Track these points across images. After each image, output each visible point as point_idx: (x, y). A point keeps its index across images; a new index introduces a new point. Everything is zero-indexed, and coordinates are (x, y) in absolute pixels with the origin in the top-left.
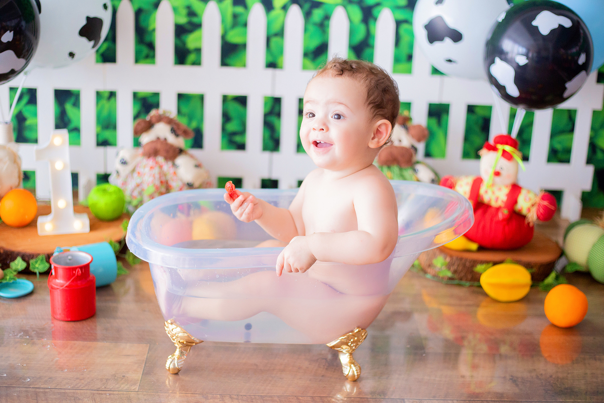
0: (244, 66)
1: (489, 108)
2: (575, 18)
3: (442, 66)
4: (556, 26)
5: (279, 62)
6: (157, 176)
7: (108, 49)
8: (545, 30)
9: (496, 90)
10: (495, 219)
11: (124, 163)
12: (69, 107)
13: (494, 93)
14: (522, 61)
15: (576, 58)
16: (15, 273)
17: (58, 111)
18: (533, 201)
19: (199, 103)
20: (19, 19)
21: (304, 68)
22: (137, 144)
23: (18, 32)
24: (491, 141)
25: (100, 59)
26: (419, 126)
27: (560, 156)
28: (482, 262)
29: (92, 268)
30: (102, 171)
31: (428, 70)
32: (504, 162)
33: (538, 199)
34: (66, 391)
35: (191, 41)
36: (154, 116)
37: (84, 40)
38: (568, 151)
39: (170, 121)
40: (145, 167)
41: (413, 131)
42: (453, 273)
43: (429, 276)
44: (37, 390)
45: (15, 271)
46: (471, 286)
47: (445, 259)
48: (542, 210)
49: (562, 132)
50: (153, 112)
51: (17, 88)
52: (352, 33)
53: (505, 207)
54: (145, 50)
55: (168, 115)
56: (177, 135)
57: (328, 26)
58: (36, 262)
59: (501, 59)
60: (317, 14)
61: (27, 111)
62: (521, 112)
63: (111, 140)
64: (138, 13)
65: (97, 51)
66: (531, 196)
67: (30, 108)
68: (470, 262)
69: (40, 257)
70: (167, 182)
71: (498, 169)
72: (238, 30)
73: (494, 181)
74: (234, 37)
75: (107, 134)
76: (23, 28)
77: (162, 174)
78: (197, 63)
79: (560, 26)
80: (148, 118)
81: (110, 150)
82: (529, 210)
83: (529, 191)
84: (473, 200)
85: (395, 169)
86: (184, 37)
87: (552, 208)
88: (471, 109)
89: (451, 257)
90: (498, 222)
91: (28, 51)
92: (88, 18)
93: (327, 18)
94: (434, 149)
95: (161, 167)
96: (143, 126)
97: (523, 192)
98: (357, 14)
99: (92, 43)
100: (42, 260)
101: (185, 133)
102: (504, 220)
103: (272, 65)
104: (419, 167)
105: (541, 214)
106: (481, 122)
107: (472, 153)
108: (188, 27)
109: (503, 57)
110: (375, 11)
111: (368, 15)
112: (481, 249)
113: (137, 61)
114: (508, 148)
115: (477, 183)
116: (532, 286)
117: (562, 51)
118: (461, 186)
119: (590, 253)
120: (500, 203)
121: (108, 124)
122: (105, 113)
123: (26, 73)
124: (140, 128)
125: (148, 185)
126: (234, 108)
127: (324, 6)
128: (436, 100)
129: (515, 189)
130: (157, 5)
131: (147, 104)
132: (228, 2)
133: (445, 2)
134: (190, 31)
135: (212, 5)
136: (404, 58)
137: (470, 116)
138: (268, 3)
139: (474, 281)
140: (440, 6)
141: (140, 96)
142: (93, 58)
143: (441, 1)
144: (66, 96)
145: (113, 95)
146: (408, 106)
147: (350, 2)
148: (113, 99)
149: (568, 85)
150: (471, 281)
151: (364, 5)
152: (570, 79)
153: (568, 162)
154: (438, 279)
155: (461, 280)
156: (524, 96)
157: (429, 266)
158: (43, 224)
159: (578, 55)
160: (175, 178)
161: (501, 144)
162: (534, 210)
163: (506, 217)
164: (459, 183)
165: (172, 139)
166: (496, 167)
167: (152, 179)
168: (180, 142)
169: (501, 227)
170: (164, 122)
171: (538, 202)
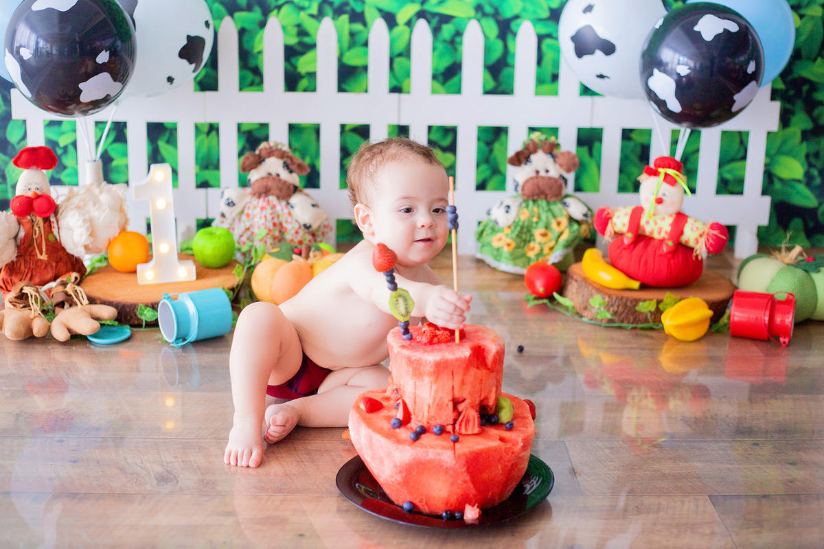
0: (366, 91)
1: (648, 133)
2: (743, 23)
3: (594, 84)
5: (405, 86)
6: (269, 217)
7: (206, 76)
10: (658, 253)
12: (161, 144)
13: (653, 109)
14: (684, 71)
15: (744, 66)
17: (151, 148)
18: (700, 231)
19: (313, 136)
20: (114, 38)
21: (434, 92)
22: (244, 184)
23: (114, 54)
24: (652, 165)
25: (198, 87)
26: (569, 153)
27: (731, 187)
28: (645, 300)
30: (203, 217)
31: (577, 89)
32: (667, 187)
33: (706, 229)
34: (189, 440)
35: (303, 64)
37: (185, 62)
38: (741, 182)
39: (282, 155)
40: (255, 208)
41: (561, 160)
42: (612, 315)
43: (585, 319)
44: (156, 440)
46: (633, 329)
47: (604, 298)
48: (711, 241)
49: (733, 160)
50: (263, 145)
51: (106, 122)
52: (487, 50)
53: (669, 239)
54: (250, 76)
55: (279, 147)
56: (291, 172)
57: (461, 43)
59: (661, 71)
60: (447, 30)
61: (115, 150)
62: (685, 131)
63: (211, 182)
64: (242, 32)
65: (195, 78)
66: (699, 225)
67: (118, 146)
68: (631, 302)
70: (281, 224)
71: (660, 196)
72: (358, 50)
73: (655, 208)
74: (352, 59)
75: (208, 175)
76: (119, 49)
77: (275, 215)
78: (311, 89)
80: (257, 152)
81: (212, 192)
82: (697, 241)
83: (696, 220)
84: (632, 233)
85: (543, 203)
86: (293, 60)
87: (725, 240)
88: (627, 134)
89: (610, 296)
90: (661, 255)
91: (123, 76)
92: (189, 37)
93: (459, 34)
94: (585, 182)
95: (274, 207)
96: (252, 162)
97: (690, 221)
98: (493, 29)
99: (193, 66)
101: (299, 169)
102: (668, 253)
103: (396, 89)
104: (569, 201)
105: (711, 245)
106: (638, 150)
107: (630, 186)
108: (299, 48)
109: (662, 68)
110: (513, 25)
111: (505, 28)
112: (644, 287)
113: (241, 88)
114: (671, 172)
115: (637, 213)
117: (729, 60)
118: (618, 217)
120: (663, 235)
121: (209, 163)
122: (204, 150)
123: (116, 104)
124: (248, 163)
125: (259, 227)
126: (353, 139)
127: (454, 21)
128: (586, 124)
129: (681, 218)
130: (262, 25)
131: (253, 138)
132: (345, 18)
133: (595, 10)
134: (302, 54)
135: (327, 21)
136: (549, 79)
137: (626, 143)
138: (390, 19)
139: (637, 323)
140: (588, 14)
141: (244, 128)
142: (191, 85)
143: (589, 9)
144: (158, 132)
145: (213, 129)
146: (555, 131)
147: (485, 15)
148: (214, 133)
149: (736, 97)
150: (632, 323)
151: (500, 18)
152: (738, 91)
153: (741, 193)
154: (595, 323)
155: (622, 322)
156: (686, 112)
157: (585, 308)
158: (144, 272)
159: (748, 62)
160: (289, 219)
161: (663, 168)
162: (702, 241)
163: (671, 249)
164: (617, 214)
165: (285, 175)
166: (657, 194)
167: (263, 220)
168: (294, 179)
169: (666, 261)
170: (276, 156)
171: (706, 231)
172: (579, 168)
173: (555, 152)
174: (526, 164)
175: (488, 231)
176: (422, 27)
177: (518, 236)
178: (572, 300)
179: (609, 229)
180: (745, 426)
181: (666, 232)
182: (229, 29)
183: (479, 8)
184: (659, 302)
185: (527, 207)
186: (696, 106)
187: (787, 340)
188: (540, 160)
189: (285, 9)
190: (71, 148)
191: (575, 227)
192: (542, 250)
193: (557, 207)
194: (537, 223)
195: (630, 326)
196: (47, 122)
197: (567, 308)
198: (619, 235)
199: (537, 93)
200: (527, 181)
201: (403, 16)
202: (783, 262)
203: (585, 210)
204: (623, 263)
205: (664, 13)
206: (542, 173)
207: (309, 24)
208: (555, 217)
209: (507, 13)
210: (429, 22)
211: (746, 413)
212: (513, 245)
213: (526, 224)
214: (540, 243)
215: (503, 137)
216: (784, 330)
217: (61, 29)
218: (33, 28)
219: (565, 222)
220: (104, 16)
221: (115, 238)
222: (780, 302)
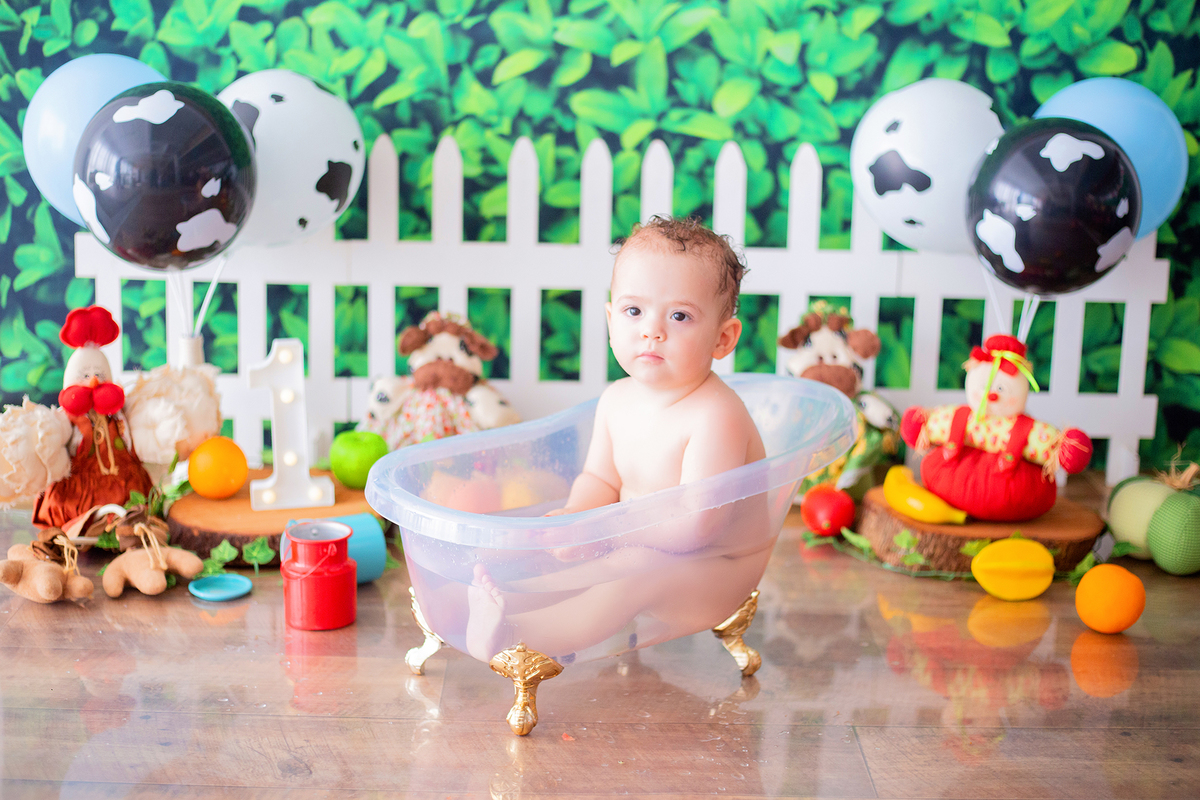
0: (577, 241)
1: (980, 304)
2: (1111, 146)
3: (901, 234)
4: (1079, 157)
6: (439, 419)
7: (352, 219)
8: (1061, 164)
9: (988, 264)
10: (992, 472)
11: (383, 399)
12: (286, 315)
13: (984, 268)
14: (1027, 212)
15: (1113, 207)
16: (221, 565)
17: (270, 322)
18: (1052, 441)
19: (501, 306)
20: (226, 163)
22: (402, 371)
23: (226, 183)
25: (340, 234)
26: (866, 332)
27: (1101, 383)
28: (973, 539)
29: (351, 545)
30: (343, 419)
31: (877, 241)
32: (1004, 378)
33: (1061, 438)
34: (326, 719)
35: (489, 204)
36: (434, 322)
37: (323, 198)
38: (1114, 376)
39: (458, 331)
40: (418, 405)
41: (855, 341)
42: (926, 559)
43: (887, 566)
44: (280, 718)
45: (220, 561)
46: (956, 579)
47: (914, 535)
48: (1067, 454)
49: (1103, 344)
50: (431, 317)
51: (210, 284)
52: (751, 186)
53: (1007, 451)
54: (413, 220)
55: (455, 320)
56: (470, 354)
57: (712, 176)
58: (253, 549)
59: (994, 213)
60: (694, 158)
61: (219, 324)
62: (1031, 300)
63: (355, 368)
64: (403, 158)
65: (337, 222)
66: (1050, 431)
67: (225, 317)
68: (954, 540)
69: (260, 540)
70: (455, 429)
71: (995, 390)
72: (566, 185)
73: (988, 409)
74: (559, 198)
75: (351, 360)
76: (234, 177)
77: (447, 416)
78: (501, 238)
79: (1085, 157)
80: (422, 326)
81: (356, 383)
82: (1047, 455)
83: (1046, 426)
84: (955, 443)
86: (475, 198)
87: (1084, 449)
88: (950, 307)
89: (923, 533)
90: (998, 475)
91: (238, 215)
92: (330, 164)
93: (709, 162)
94: (891, 374)
95: (445, 405)
96: (414, 340)
97: (1037, 426)
98: (759, 156)
99: (335, 203)
100: (263, 545)
101: (482, 352)
102: (1006, 471)
104: (866, 399)
105: (1067, 460)
106: (967, 329)
107: (955, 381)
108: (483, 182)
109: (997, 210)
110: (788, 151)
111: (776, 155)
112: (971, 520)
113: (402, 236)
114: (1010, 356)
115: (962, 415)
116: (1055, 578)
117: (1091, 197)
118: (936, 421)
119: (1152, 525)
120: (1000, 446)
121: (353, 343)
122: (347, 325)
123: (225, 255)
124: (410, 341)
125: (425, 433)
126: (560, 313)
127: (704, 144)
128: (891, 292)
129: (1024, 422)
130: (432, 147)
131: (416, 309)
132: (548, 139)
133: (902, 129)
134: (486, 188)
135: (524, 144)
136: (838, 227)
137: (949, 320)
138: (613, 141)
139: (962, 571)
140: (893, 135)
141: (405, 294)
142: (331, 232)
143: (894, 127)
144: (282, 298)
145: (360, 294)
146: (846, 301)
147: (747, 136)
148: (360, 302)
149: (1102, 250)
150: (956, 571)
151: (769, 141)
152: (1105, 239)
153: (1114, 391)
154: (903, 571)
155: (941, 569)
156: (1032, 271)
157: (888, 550)
158: (260, 492)
159: (1117, 202)
160: (467, 422)
161: (999, 349)
162: (1055, 455)
163: (1010, 465)
164: (933, 416)
165: (461, 360)
166: (991, 386)
167: (429, 424)
168: (474, 365)
169: (1003, 483)
170: (449, 332)
171: (1061, 441)
172: (882, 353)
173: (847, 329)
174: (804, 345)
176: (659, 152)
178: (869, 538)
179: (923, 438)
180: (1111, 709)
181: (1004, 442)
182: (385, 153)
183: (739, 127)
186: (1044, 262)
188: (825, 342)
189: (465, 127)
190: (157, 321)
191: (875, 436)
195: (952, 575)
196: (125, 282)
197: (861, 550)
198: (937, 446)
199: (822, 246)
200: (806, 371)
201: (631, 137)
202: (1172, 485)
203: (888, 413)
204: (941, 486)
205: (999, 131)
206: (828, 361)
207: (498, 148)
209: (779, 133)
210: (668, 145)
211: (1114, 693)
215: (772, 309)
217: (154, 147)
218: (113, 147)
219: (859, 429)
220: (213, 131)
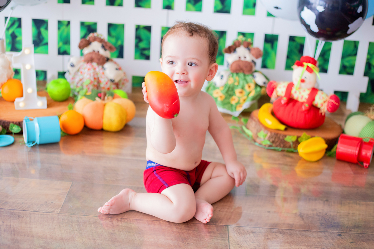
0: (150, 7)
1: (304, 38)
3: (273, 12)
5: (172, 5)
6: (92, 75)
9: (304, 28)
10: (300, 110)
11: (73, 66)
12: (42, 30)
14: (321, 9)
15: (356, 9)
17: (36, 32)
18: (324, 100)
21: (187, 9)
26: (258, 49)
30: (61, 70)
31: (265, 14)
32: (307, 74)
33: (328, 99)
36: (91, 37)
38: (353, 67)
39: (101, 41)
40: (85, 69)
41: (253, 52)
42: (271, 142)
43: (257, 144)
46: (282, 151)
48: (330, 106)
49: (350, 55)
50: (91, 35)
51: (7, 17)
53: (307, 103)
55: (100, 37)
56: (105, 50)
59: (308, 8)
62: (322, 43)
66: (324, 96)
68: (283, 137)
70: (98, 79)
71: (303, 78)
73: (300, 85)
77: (95, 73)
78: (120, 5)
80: (88, 38)
81: (66, 57)
82: (322, 105)
83: (322, 92)
84: (287, 97)
85: (241, 75)
87: (337, 104)
88: (292, 39)
89: (271, 132)
90: (301, 112)
94: (269, 63)
95: (95, 69)
96: (85, 43)
97: (319, 93)
101: (111, 48)
102: (306, 111)
103: (168, 7)
104: (256, 74)
105: (330, 108)
106: (299, 47)
109: (309, 6)
113: (83, 2)
114: (310, 65)
115: (290, 86)
117: (348, 4)
118: (280, 88)
120: (304, 100)
122: (65, 35)
123: (12, 9)
125: (86, 80)
128: (269, 32)
129: (314, 91)
131: (90, 29)
136: (251, 5)
137: (292, 43)
139: (285, 148)
141: (84, 24)
146: (252, 35)
149: (350, 26)
150: (283, 148)
152: (352, 22)
153: (352, 74)
154: (262, 146)
155: (277, 146)
156: (322, 32)
157: (257, 137)
158: (18, 103)
159: (358, 6)
160: (103, 76)
161: (306, 62)
162: (325, 105)
163: (307, 109)
164: (279, 86)
165: (102, 52)
166: (302, 76)
167: (88, 76)
168: (107, 54)
169: (303, 115)
170: (98, 41)
171: (328, 100)
172: (265, 56)
173: (251, 47)
174: (233, 52)
175: (211, 88)
177: (227, 92)
178: (251, 131)
179: (275, 93)
180: (335, 222)
181: (306, 99)
184: (298, 137)
185: (233, 76)
186: (328, 29)
187: (367, 165)
188: (242, 51)
191: (258, 89)
192: (239, 101)
193: (249, 78)
194: (237, 86)
195: (281, 149)
198: (279, 98)
199: (244, 13)
200: (233, 63)
202: (370, 118)
203: (265, 80)
206: (242, 59)
208: (247, 83)
211: (338, 213)
212: (224, 97)
213: (231, 86)
214: (238, 97)
215: (223, 37)
216: (366, 159)
219: (253, 86)
221: (5, 83)
222: (366, 143)
